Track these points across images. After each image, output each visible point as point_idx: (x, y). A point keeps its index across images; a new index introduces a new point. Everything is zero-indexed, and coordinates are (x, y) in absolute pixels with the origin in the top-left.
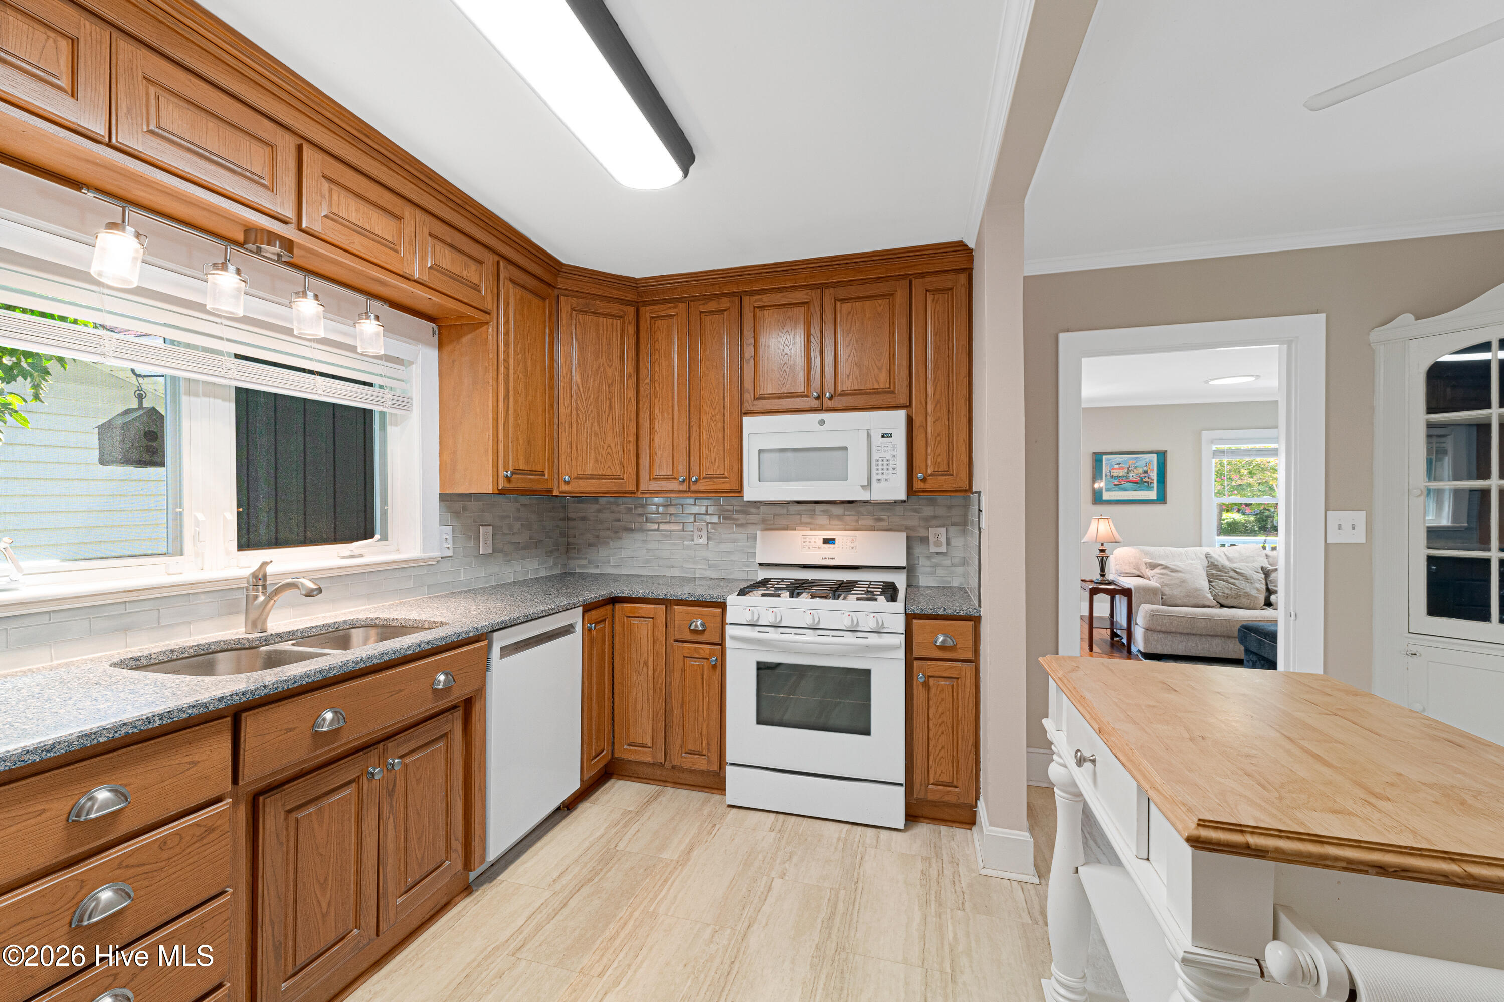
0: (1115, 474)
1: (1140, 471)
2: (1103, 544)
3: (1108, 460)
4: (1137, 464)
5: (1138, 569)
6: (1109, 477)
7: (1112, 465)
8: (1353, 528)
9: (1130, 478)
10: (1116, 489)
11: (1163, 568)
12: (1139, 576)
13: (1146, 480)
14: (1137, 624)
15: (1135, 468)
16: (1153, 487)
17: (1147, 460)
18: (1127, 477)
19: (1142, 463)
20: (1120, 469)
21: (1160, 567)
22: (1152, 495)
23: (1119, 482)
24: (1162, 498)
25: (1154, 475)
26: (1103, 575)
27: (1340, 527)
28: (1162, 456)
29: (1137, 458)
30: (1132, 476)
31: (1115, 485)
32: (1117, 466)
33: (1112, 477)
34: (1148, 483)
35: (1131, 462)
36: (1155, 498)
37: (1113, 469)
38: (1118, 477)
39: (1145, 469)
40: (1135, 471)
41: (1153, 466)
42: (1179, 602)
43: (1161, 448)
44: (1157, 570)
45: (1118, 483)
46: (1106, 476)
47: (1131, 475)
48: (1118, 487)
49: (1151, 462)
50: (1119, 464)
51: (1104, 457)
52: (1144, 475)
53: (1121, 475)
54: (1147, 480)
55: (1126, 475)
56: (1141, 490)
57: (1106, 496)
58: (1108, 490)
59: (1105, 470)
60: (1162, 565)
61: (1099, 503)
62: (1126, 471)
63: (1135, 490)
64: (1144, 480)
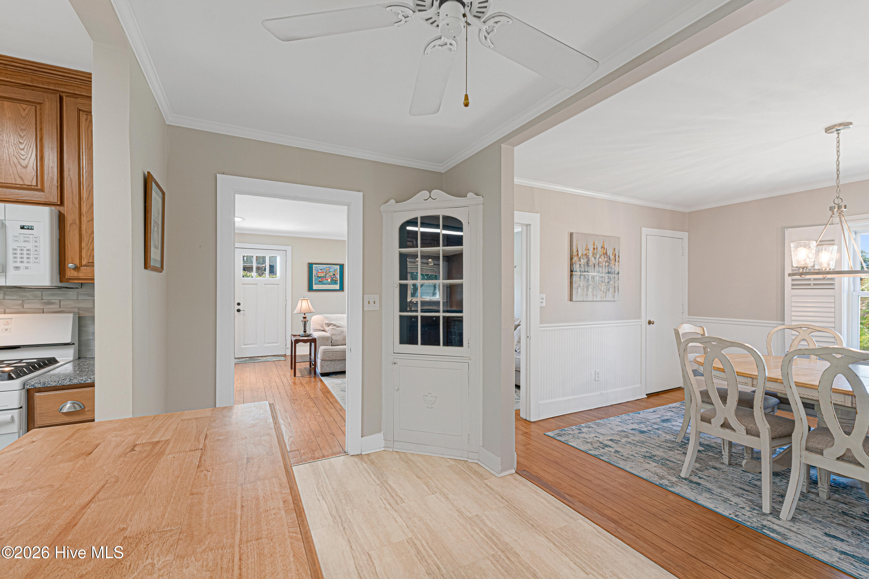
0: (319, 275)
1: (332, 274)
2: (305, 314)
3: (315, 267)
4: (330, 270)
5: (323, 327)
7: (318, 270)
8: (374, 303)
11: (333, 326)
12: (323, 331)
14: (318, 357)
15: (329, 272)
16: (338, 283)
17: (335, 268)
19: (332, 270)
20: (321, 272)
22: (337, 287)
23: (322, 279)
24: (342, 289)
25: (338, 276)
26: (305, 332)
27: (369, 302)
28: (342, 266)
29: (330, 267)
31: (319, 281)
32: (320, 271)
33: (318, 277)
34: (335, 280)
35: (327, 269)
36: (338, 288)
37: (319, 272)
38: (321, 277)
39: (334, 273)
40: (329, 274)
41: (338, 272)
42: (339, 343)
43: (342, 263)
44: (331, 327)
45: (321, 280)
46: (315, 276)
47: (327, 276)
48: (321, 282)
49: (337, 269)
51: (314, 266)
52: (333, 276)
53: (322, 275)
55: (324, 276)
56: (332, 284)
57: (315, 287)
58: (315, 284)
59: (314, 273)
60: (333, 324)
61: (311, 291)
62: (325, 274)
63: (330, 284)
64: (333, 279)
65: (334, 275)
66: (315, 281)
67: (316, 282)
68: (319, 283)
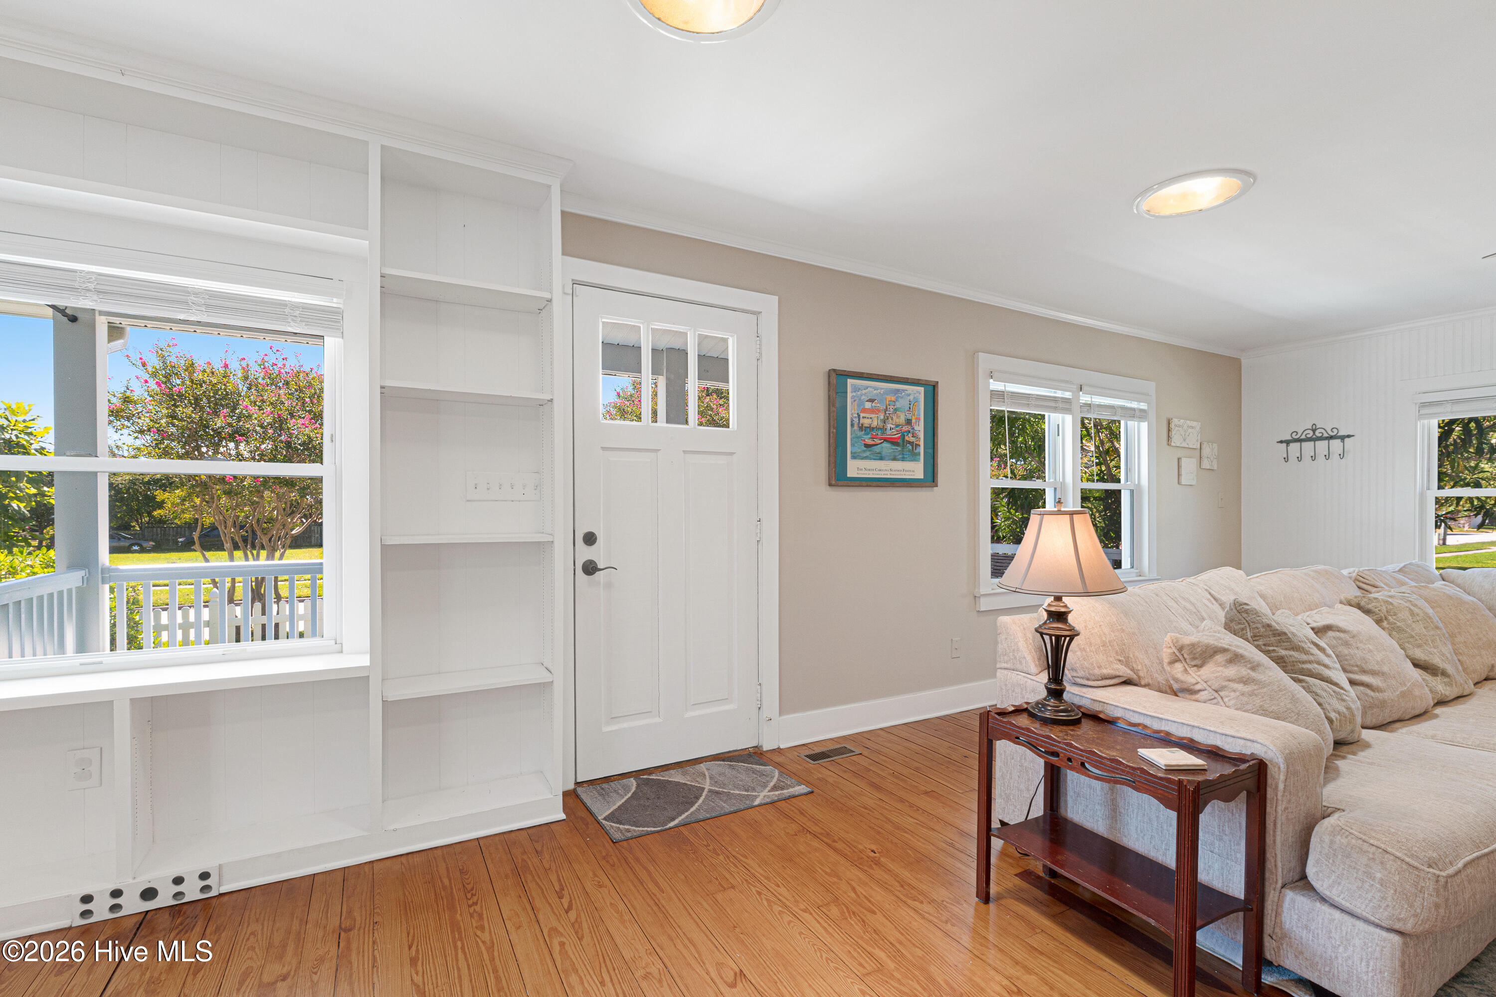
0: (866, 422)
1: (902, 420)
4: (898, 405)
6: (856, 427)
7: (861, 403)
9: (889, 432)
10: (868, 454)
12: (1128, 682)
13: (909, 438)
15: (896, 410)
16: (919, 454)
17: (911, 398)
18: (884, 429)
19: (902, 403)
20: (871, 411)
21: (1219, 658)
22: (916, 469)
23: (873, 438)
24: (931, 478)
25: (920, 428)
26: (1056, 692)
28: (932, 389)
29: (898, 391)
30: (891, 430)
31: (867, 446)
32: (868, 405)
33: (861, 427)
34: (911, 443)
35: (888, 397)
36: (920, 475)
37: (864, 410)
38: (871, 428)
39: (909, 416)
40: (894, 418)
41: (919, 410)
43: (932, 378)
45: (870, 442)
46: (852, 425)
47: (889, 426)
48: (870, 450)
49: (916, 401)
50: (872, 401)
51: (850, 381)
52: (905, 428)
53: (875, 424)
54: (912, 439)
55: (881, 424)
56: (903, 459)
57: (855, 468)
58: (854, 457)
59: (851, 412)
61: (840, 483)
62: (882, 417)
63: (894, 459)
64: (907, 438)
65: (909, 422)
66: (853, 445)
67: (858, 450)
68: (864, 451)
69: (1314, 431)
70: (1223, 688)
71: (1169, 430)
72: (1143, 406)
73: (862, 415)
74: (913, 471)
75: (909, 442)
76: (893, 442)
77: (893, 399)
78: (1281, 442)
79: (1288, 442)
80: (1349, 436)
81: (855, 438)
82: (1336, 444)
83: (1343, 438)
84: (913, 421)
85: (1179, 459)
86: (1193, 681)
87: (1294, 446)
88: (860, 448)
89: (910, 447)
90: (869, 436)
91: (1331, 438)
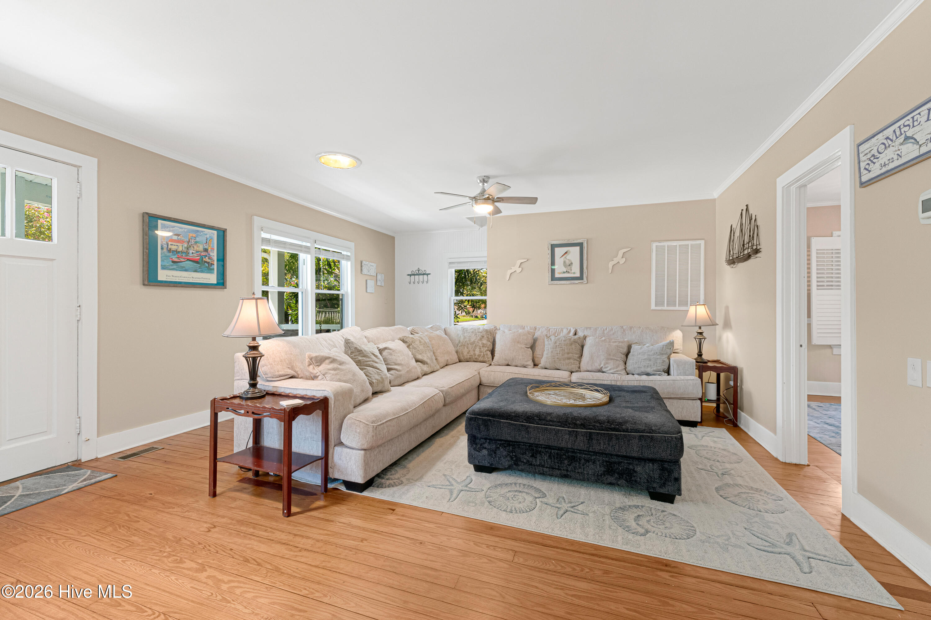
0: (173, 248)
1: (201, 248)
3: (163, 227)
4: (198, 239)
6: (165, 250)
9: (191, 255)
10: (175, 267)
11: (331, 362)
13: (207, 259)
14: (341, 444)
15: (196, 243)
16: (213, 269)
17: (208, 236)
18: (187, 253)
19: (203, 239)
20: (178, 241)
21: (327, 361)
22: (212, 278)
23: (178, 258)
24: (222, 283)
25: (214, 255)
28: (222, 234)
29: (198, 231)
30: (193, 254)
31: (173, 262)
33: (170, 251)
34: (208, 263)
35: (191, 235)
36: (215, 282)
37: (171, 240)
38: (177, 252)
39: (206, 247)
40: (195, 247)
41: (213, 244)
43: (223, 226)
44: (324, 367)
45: (176, 259)
46: (162, 249)
47: (191, 252)
48: (176, 264)
49: (212, 239)
50: (178, 235)
51: (160, 222)
52: (204, 253)
53: (180, 249)
54: (208, 260)
55: (185, 250)
56: (202, 272)
57: (163, 275)
58: (164, 268)
59: (161, 240)
60: (329, 358)
61: (152, 284)
62: (186, 246)
63: (196, 271)
64: (204, 259)
65: (206, 250)
66: (162, 261)
68: (172, 265)
69: (419, 271)
70: (326, 373)
71: (361, 266)
72: (349, 254)
73: (170, 243)
74: (209, 279)
75: (206, 262)
76: (196, 262)
77: (194, 235)
78: (408, 275)
79: (410, 275)
80: (429, 274)
81: (164, 258)
82: (425, 276)
83: (428, 275)
84: (209, 250)
85: (366, 281)
86: (316, 372)
87: (413, 277)
88: (168, 263)
89: (207, 265)
90: (176, 256)
91: (424, 274)
